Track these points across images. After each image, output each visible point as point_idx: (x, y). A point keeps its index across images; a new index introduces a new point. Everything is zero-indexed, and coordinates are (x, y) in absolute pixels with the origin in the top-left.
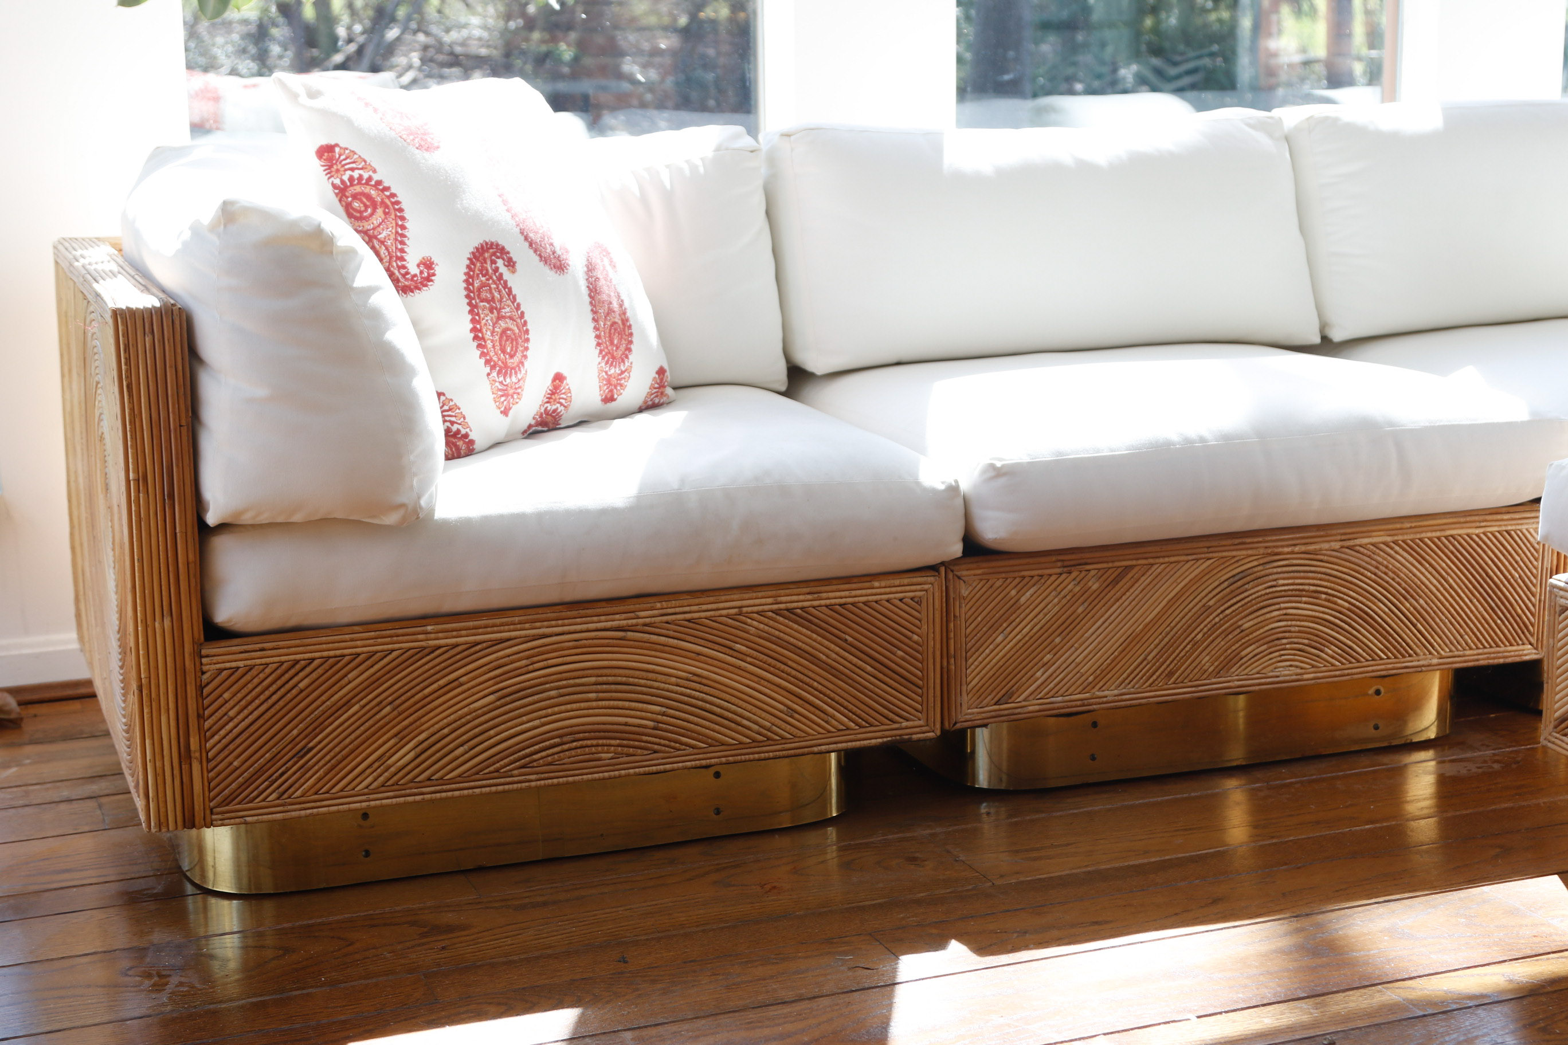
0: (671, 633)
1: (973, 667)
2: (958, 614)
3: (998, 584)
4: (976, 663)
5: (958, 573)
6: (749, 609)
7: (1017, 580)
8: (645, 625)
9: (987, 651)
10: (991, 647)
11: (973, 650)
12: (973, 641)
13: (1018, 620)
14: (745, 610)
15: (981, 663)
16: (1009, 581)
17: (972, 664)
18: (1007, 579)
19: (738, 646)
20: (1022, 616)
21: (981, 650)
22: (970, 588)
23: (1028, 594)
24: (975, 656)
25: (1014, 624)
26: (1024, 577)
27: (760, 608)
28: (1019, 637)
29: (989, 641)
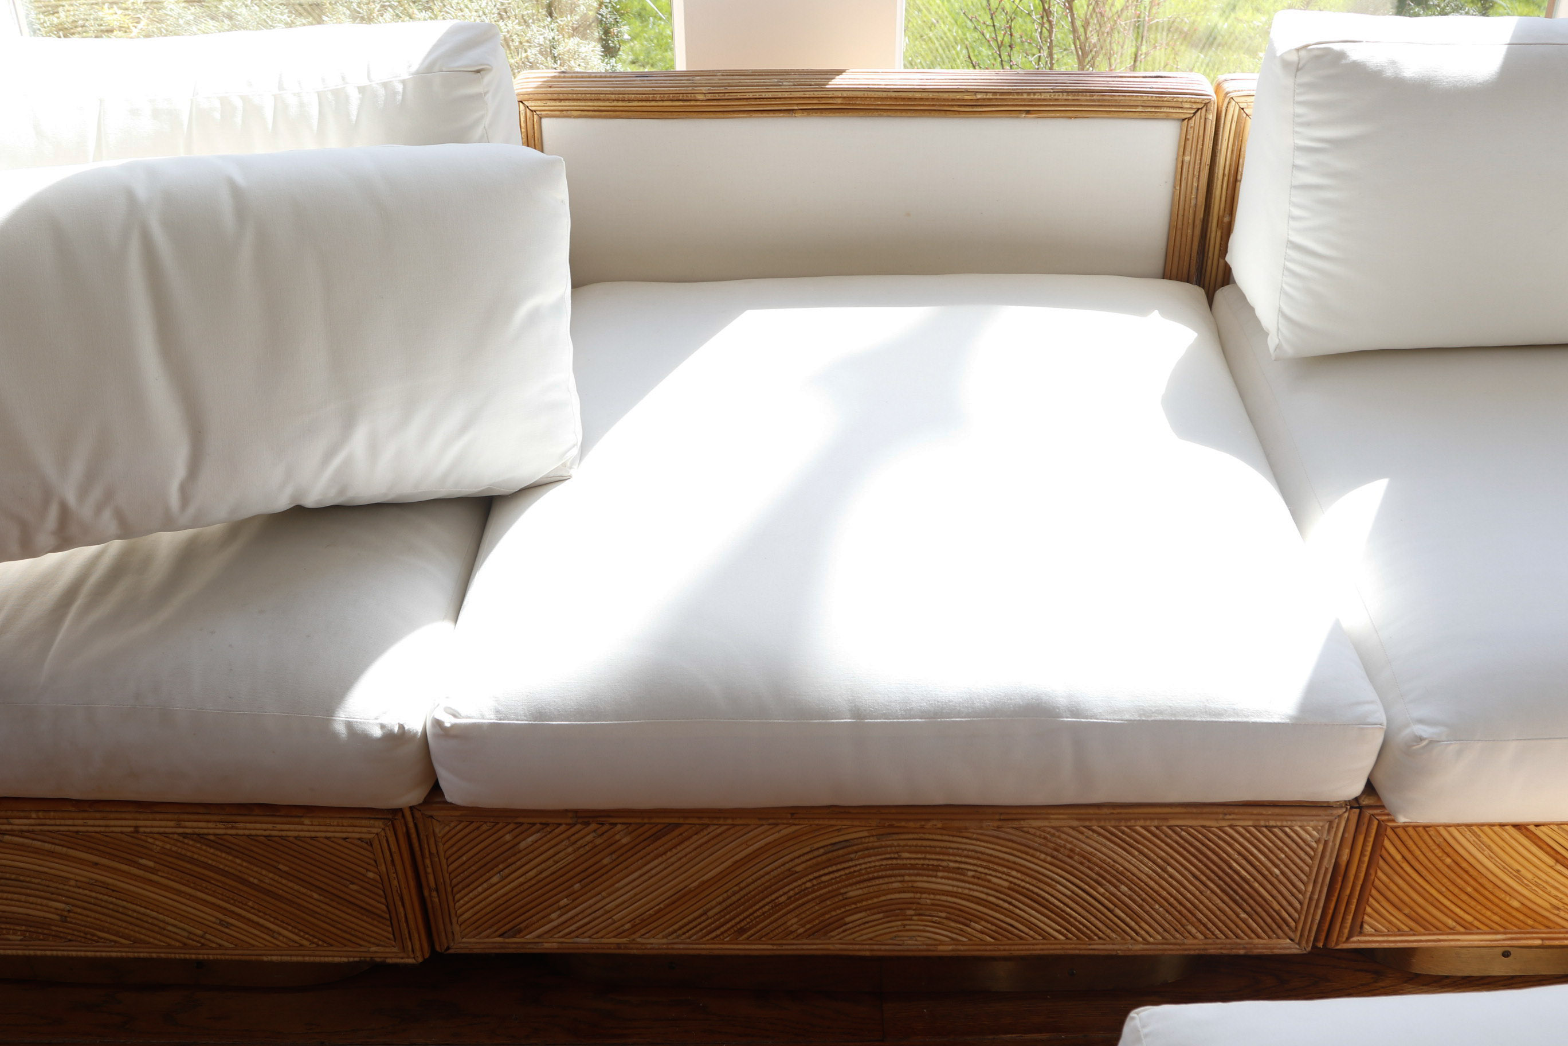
0: (57, 841)
1: (462, 902)
2: (434, 850)
3: (485, 827)
4: (466, 899)
5: (429, 813)
6: (148, 830)
7: (512, 826)
8: (28, 831)
9: (480, 889)
10: (485, 885)
11: (460, 886)
12: (459, 878)
13: (519, 863)
14: (142, 830)
15: (472, 899)
16: (500, 825)
17: (462, 898)
18: (498, 823)
19: (143, 861)
20: (523, 861)
21: (472, 887)
22: (447, 829)
23: (530, 840)
24: (463, 892)
25: (514, 867)
26: (522, 824)
27: (162, 830)
28: (522, 879)
29: (481, 880)
